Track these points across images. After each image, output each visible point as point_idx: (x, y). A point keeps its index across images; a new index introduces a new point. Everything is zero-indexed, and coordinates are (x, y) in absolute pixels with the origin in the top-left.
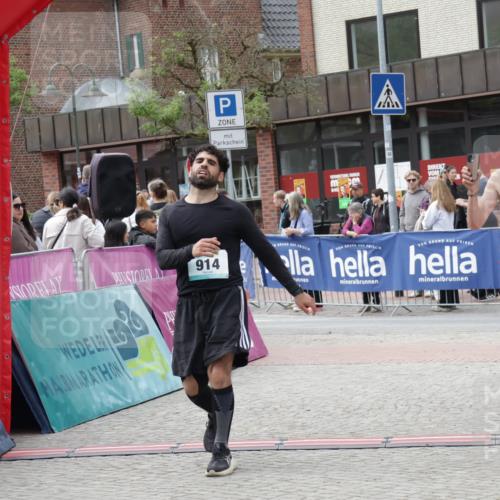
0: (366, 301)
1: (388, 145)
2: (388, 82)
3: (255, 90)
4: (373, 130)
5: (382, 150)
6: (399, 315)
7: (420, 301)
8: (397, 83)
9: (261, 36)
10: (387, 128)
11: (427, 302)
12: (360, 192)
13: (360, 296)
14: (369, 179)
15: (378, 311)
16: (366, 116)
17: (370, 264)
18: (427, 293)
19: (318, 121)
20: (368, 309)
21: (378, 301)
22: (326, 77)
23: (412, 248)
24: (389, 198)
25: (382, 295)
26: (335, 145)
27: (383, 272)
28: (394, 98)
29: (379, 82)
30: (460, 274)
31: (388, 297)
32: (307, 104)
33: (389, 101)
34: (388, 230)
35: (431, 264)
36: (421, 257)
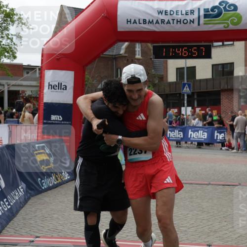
0: (177, 144)
1: (185, 102)
2: (187, 85)
3: (150, 85)
4: (182, 98)
5: (184, 104)
6: (185, 148)
7: (191, 145)
8: (189, 85)
9: (153, 70)
10: (186, 97)
11: (193, 145)
12: (177, 114)
13: (175, 142)
14: (180, 111)
15: (180, 147)
16: (180, 94)
17: (179, 134)
18: (194, 143)
19: (167, 94)
20: (177, 146)
21: (180, 144)
22: (170, 83)
23: (190, 131)
24: (185, 117)
25: (181, 143)
26: (171, 101)
27: (182, 136)
28: (188, 89)
29: (184, 85)
30: (202, 138)
31: (183, 143)
32: (164, 90)
33: (186, 90)
34: (184, 125)
35: (195, 135)
36: (192, 133)
